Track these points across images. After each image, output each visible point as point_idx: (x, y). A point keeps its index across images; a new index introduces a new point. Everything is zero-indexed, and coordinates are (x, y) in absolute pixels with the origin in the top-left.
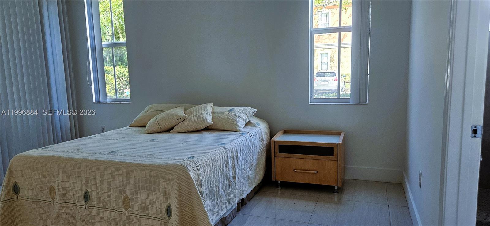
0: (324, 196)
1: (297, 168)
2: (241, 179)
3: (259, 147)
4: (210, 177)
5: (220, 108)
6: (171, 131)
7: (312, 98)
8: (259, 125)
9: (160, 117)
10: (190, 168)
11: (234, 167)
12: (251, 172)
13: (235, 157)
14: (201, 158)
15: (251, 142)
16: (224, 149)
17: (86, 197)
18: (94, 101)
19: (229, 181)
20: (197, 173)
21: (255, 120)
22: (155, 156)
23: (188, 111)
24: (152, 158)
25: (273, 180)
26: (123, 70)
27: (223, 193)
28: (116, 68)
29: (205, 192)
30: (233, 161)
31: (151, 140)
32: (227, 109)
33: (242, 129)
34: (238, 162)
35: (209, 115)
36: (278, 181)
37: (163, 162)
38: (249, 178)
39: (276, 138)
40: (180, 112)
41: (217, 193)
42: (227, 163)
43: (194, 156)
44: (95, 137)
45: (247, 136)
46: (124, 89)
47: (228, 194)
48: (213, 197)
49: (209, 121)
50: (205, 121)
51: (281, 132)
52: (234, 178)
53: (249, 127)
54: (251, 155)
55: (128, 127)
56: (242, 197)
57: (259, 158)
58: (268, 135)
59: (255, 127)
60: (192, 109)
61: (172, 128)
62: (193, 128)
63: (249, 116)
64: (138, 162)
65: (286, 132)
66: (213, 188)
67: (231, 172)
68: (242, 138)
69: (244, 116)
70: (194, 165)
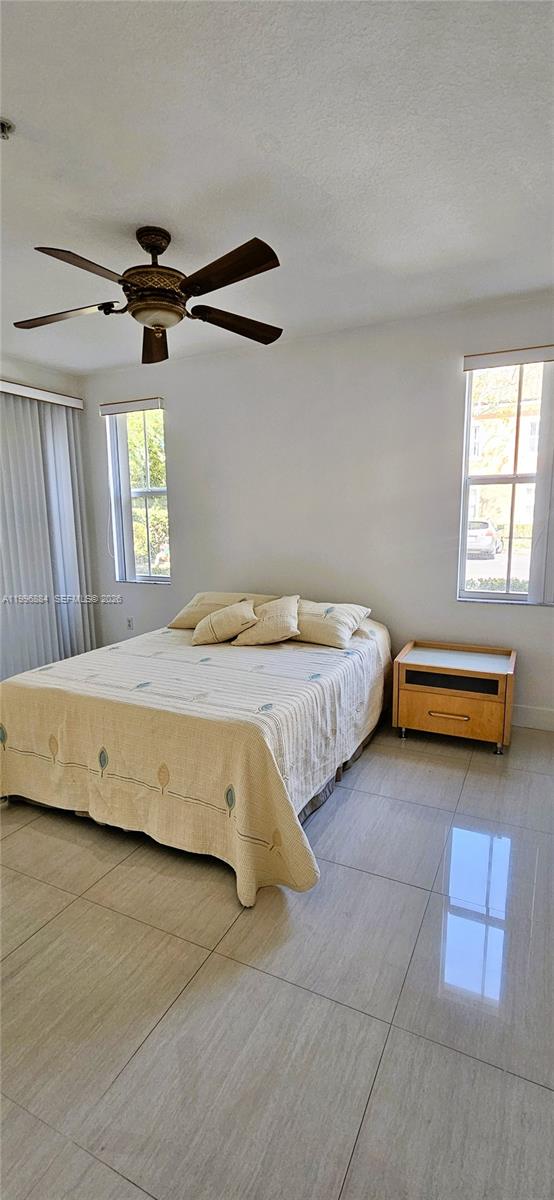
0: (479, 758)
1: (434, 710)
2: (344, 730)
3: (373, 672)
4: (297, 739)
5: (312, 604)
6: (233, 643)
7: (462, 590)
8: (374, 635)
9: (216, 618)
10: (266, 729)
11: (333, 714)
12: (359, 718)
13: (336, 697)
14: (284, 709)
15: (362, 667)
16: (318, 687)
17: (103, 759)
18: (118, 579)
19: (327, 738)
20: (276, 737)
21: (368, 627)
22: (208, 699)
23: (259, 609)
24: (202, 703)
25: (394, 725)
26: (160, 512)
27: (316, 760)
28: (149, 510)
29: (288, 765)
30: (333, 704)
31: (202, 661)
32: (324, 606)
33: (347, 643)
34: (340, 705)
35: (294, 617)
36: (401, 729)
37: (221, 714)
38: (356, 725)
39: (401, 659)
40: (246, 611)
41: (306, 761)
42: (323, 710)
43: (271, 702)
44: (117, 648)
45: (356, 657)
46: (160, 543)
47: (325, 759)
48: (301, 770)
49: (292, 629)
50: (288, 629)
51: (409, 646)
52: (334, 732)
53: (357, 638)
54: (362, 689)
55: (166, 629)
56: (344, 761)
57: (372, 691)
58: (389, 653)
59: (367, 638)
60: (266, 606)
61: (235, 638)
62: (268, 640)
63: (358, 619)
64: (183, 712)
65: (416, 645)
66: (302, 755)
67: (329, 723)
68: (348, 662)
69: (350, 622)
70: (272, 723)
